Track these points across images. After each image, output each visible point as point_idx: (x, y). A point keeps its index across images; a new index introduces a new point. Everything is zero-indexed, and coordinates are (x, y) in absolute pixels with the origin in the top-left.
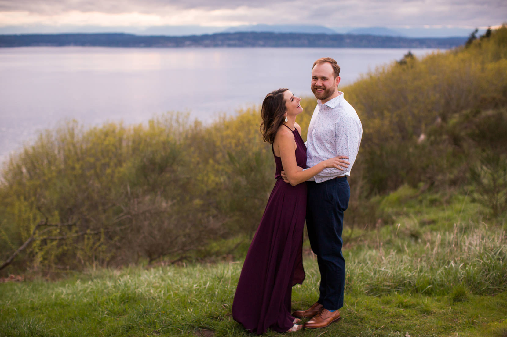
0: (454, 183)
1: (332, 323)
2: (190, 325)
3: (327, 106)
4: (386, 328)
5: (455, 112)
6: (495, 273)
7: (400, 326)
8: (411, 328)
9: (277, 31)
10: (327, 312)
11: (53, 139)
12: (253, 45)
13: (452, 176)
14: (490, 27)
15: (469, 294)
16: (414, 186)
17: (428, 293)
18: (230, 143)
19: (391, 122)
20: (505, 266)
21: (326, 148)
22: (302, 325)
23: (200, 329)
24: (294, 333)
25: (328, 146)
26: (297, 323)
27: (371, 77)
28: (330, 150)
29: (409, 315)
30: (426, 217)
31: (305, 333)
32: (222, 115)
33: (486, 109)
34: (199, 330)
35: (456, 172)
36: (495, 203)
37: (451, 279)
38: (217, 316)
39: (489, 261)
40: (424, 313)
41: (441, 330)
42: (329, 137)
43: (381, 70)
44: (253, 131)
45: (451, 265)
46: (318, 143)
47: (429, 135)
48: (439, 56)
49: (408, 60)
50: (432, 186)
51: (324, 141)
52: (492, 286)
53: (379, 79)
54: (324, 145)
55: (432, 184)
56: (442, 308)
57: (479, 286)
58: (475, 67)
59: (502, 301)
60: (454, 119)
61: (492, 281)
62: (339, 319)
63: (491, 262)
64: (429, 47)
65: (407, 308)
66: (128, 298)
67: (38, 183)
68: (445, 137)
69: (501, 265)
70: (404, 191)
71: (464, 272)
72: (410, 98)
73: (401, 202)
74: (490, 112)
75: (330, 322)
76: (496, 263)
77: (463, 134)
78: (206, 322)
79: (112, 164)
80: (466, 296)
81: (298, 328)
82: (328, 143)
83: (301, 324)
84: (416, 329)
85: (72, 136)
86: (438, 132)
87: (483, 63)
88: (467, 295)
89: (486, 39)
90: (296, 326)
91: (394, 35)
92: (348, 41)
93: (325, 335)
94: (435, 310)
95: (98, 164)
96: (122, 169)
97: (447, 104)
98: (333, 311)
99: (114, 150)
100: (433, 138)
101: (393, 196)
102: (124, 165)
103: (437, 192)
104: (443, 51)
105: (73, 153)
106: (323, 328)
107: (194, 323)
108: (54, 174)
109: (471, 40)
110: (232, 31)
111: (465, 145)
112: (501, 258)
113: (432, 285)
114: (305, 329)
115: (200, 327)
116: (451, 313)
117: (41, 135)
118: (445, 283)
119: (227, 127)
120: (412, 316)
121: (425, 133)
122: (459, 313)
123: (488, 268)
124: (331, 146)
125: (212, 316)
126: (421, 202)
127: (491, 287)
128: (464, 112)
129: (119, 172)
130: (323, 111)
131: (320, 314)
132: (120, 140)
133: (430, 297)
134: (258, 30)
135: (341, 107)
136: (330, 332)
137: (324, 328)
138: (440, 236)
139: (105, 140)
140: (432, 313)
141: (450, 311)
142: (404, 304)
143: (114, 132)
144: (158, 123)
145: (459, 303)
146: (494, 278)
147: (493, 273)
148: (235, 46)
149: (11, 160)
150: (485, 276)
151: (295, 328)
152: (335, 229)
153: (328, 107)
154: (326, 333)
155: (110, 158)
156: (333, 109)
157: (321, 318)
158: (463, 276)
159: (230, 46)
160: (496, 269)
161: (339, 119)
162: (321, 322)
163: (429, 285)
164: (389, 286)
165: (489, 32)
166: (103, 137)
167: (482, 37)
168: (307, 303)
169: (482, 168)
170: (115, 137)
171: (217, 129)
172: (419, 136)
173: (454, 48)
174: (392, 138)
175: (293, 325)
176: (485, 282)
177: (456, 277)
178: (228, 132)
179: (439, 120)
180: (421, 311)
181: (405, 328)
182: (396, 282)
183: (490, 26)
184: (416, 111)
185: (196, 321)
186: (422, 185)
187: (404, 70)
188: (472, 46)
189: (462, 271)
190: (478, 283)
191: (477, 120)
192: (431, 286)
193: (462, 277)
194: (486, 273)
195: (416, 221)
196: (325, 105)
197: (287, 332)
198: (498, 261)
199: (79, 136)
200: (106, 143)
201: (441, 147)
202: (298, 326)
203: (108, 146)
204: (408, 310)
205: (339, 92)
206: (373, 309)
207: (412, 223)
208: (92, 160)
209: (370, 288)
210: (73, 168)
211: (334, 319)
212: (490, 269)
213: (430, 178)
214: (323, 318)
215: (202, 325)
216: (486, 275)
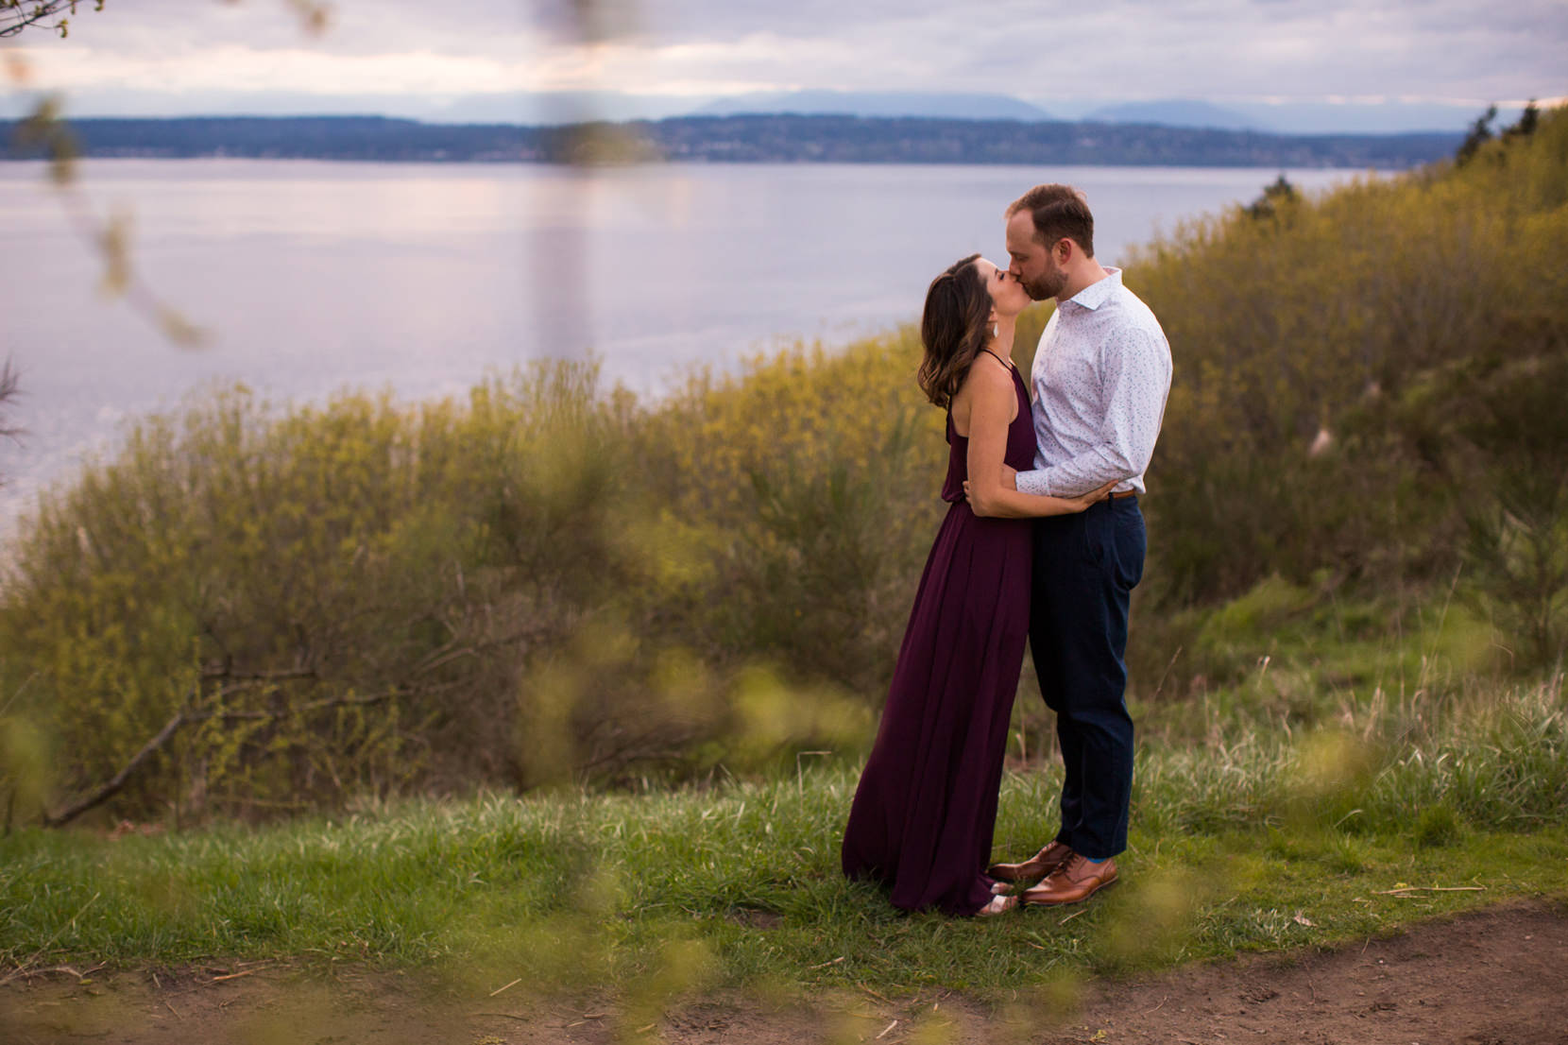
0: (1419, 571)
1: (1095, 892)
2: (715, 898)
3: (1078, 304)
4: (1241, 904)
5: (1423, 365)
6: (1536, 780)
7: (1279, 898)
8: (1309, 903)
9: (863, 111)
10: (1083, 864)
11: (176, 443)
12: (790, 157)
13: (1415, 552)
14: (1533, 103)
15: (1465, 829)
16: (1300, 579)
17: (1354, 828)
18: (725, 460)
19: (1223, 396)
20: (1563, 759)
21: (1075, 413)
22: (1015, 897)
23: (741, 909)
24: (996, 917)
25: (1079, 407)
26: (1002, 893)
27: (1162, 257)
28: (1085, 418)
29: (1302, 875)
30: (1338, 668)
31: (1026, 916)
32: (699, 375)
33: (1520, 354)
34: (740, 912)
35: (1426, 539)
36: (1541, 623)
37: (1414, 794)
38: (785, 878)
39: (1519, 749)
40: (1342, 872)
41: (1387, 905)
42: (1085, 383)
43: (1193, 235)
44: (794, 424)
45: (1416, 757)
46: (1055, 403)
47: (1342, 432)
48: (1374, 191)
49: (1275, 204)
50: (1354, 581)
51: (1069, 396)
52: (1527, 813)
53: (1186, 260)
54: (1071, 407)
55: (1355, 574)
56: (1389, 860)
57: (1491, 812)
58: (1487, 227)
59: (1552, 843)
60: (1422, 387)
61: (1525, 801)
62: (1114, 882)
63: (1525, 751)
64: (1342, 163)
65: (1296, 861)
66: (521, 846)
67: (128, 580)
68: (1391, 438)
69: (1553, 759)
70: (1271, 593)
71: (1450, 775)
72: (1285, 321)
73: (1260, 626)
74: (1532, 365)
75: (1091, 889)
76: (1537, 754)
77: (1447, 428)
78: (755, 891)
79: (358, 523)
80: (1454, 832)
81: (1004, 906)
82: (1080, 399)
83: (1013, 895)
84: (1321, 906)
85: (234, 436)
86: (1372, 422)
87: (1511, 213)
88: (1458, 830)
89: (1519, 141)
90: (1000, 900)
91: (1234, 125)
92: (1088, 143)
93: (1081, 920)
94: (1371, 863)
95: (317, 522)
96: (390, 539)
97: (1400, 340)
98: (1099, 860)
99: (365, 478)
100: (1355, 440)
101: (1236, 610)
102: (396, 525)
103: (1369, 598)
104: (1387, 177)
105: (238, 490)
106: (1071, 904)
107: (724, 893)
108: (180, 552)
109: (1474, 142)
110: (723, 112)
111: (1454, 462)
112: (1550, 742)
113: (1361, 808)
114: (1025, 907)
115: (742, 905)
116: (1414, 870)
117: (138, 432)
118: (1398, 805)
119: (715, 412)
120: (1309, 879)
121: (1333, 428)
122: (1434, 869)
123: (1516, 767)
124: (1089, 410)
125: (768, 878)
126: (1321, 626)
127: (1525, 816)
128: (1453, 365)
129: (382, 549)
130: (1070, 318)
131: (1064, 868)
132: (384, 447)
133: (1357, 837)
134: (806, 109)
135: (1115, 304)
136: (1093, 911)
137: (1076, 904)
138: (1381, 692)
139: (335, 448)
140: (1362, 872)
141: (1413, 866)
142: (1287, 850)
143: (364, 421)
144: (502, 395)
145: (1435, 850)
146: (1533, 795)
147: (1531, 780)
148: (731, 157)
149: (44, 510)
150: (1508, 788)
151: (998, 905)
152: (1107, 636)
153: (1081, 307)
154: (1082, 915)
155: (355, 506)
156: (1093, 311)
157: (1068, 879)
158: (1447, 785)
159: (715, 157)
160: (1537, 769)
161: (1109, 334)
162: (1068, 888)
163: (1355, 807)
164: (1243, 813)
165: (1530, 118)
166: (329, 439)
167: (1510, 134)
168: (1024, 847)
169: (1503, 521)
170: (368, 439)
171: (681, 417)
172: (1313, 435)
173: (1419, 169)
174: (1228, 446)
175: (993, 896)
176: (1508, 802)
177: (1427, 789)
178: (720, 425)
179: (1374, 390)
180: (1334, 867)
181: (1293, 903)
182: (1262, 803)
183: (1532, 100)
184: (1301, 363)
185: (730, 890)
186: (1323, 576)
187: (1263, 233)
188: (1478, 160)
189: (1445, 774)
190: (1489, 805)
191: (1491, 386)
192: (1358, 811)
193: (1444, 787)
194: (1509, 779)
195: (1307, 677)
196: (1073, 302)
197: (978, 914)
198: (1543, 750)
199: (254, 436)
200: (341, 456)
201: (1382, 465)
202: (1006, 902)
203: (345, 466)
204: (1300, 865)
205: (1106, 270)
206: (1205, 862)
207: (1296, 681)
208: (297, 511)
209: (1191, 819)
210: (239, 536)
211: (1101, 881)
212: (1522, 769)
213: (1347, 556)
214: (1072, 878)
215: (745, 898)
216: (1511, 785)
